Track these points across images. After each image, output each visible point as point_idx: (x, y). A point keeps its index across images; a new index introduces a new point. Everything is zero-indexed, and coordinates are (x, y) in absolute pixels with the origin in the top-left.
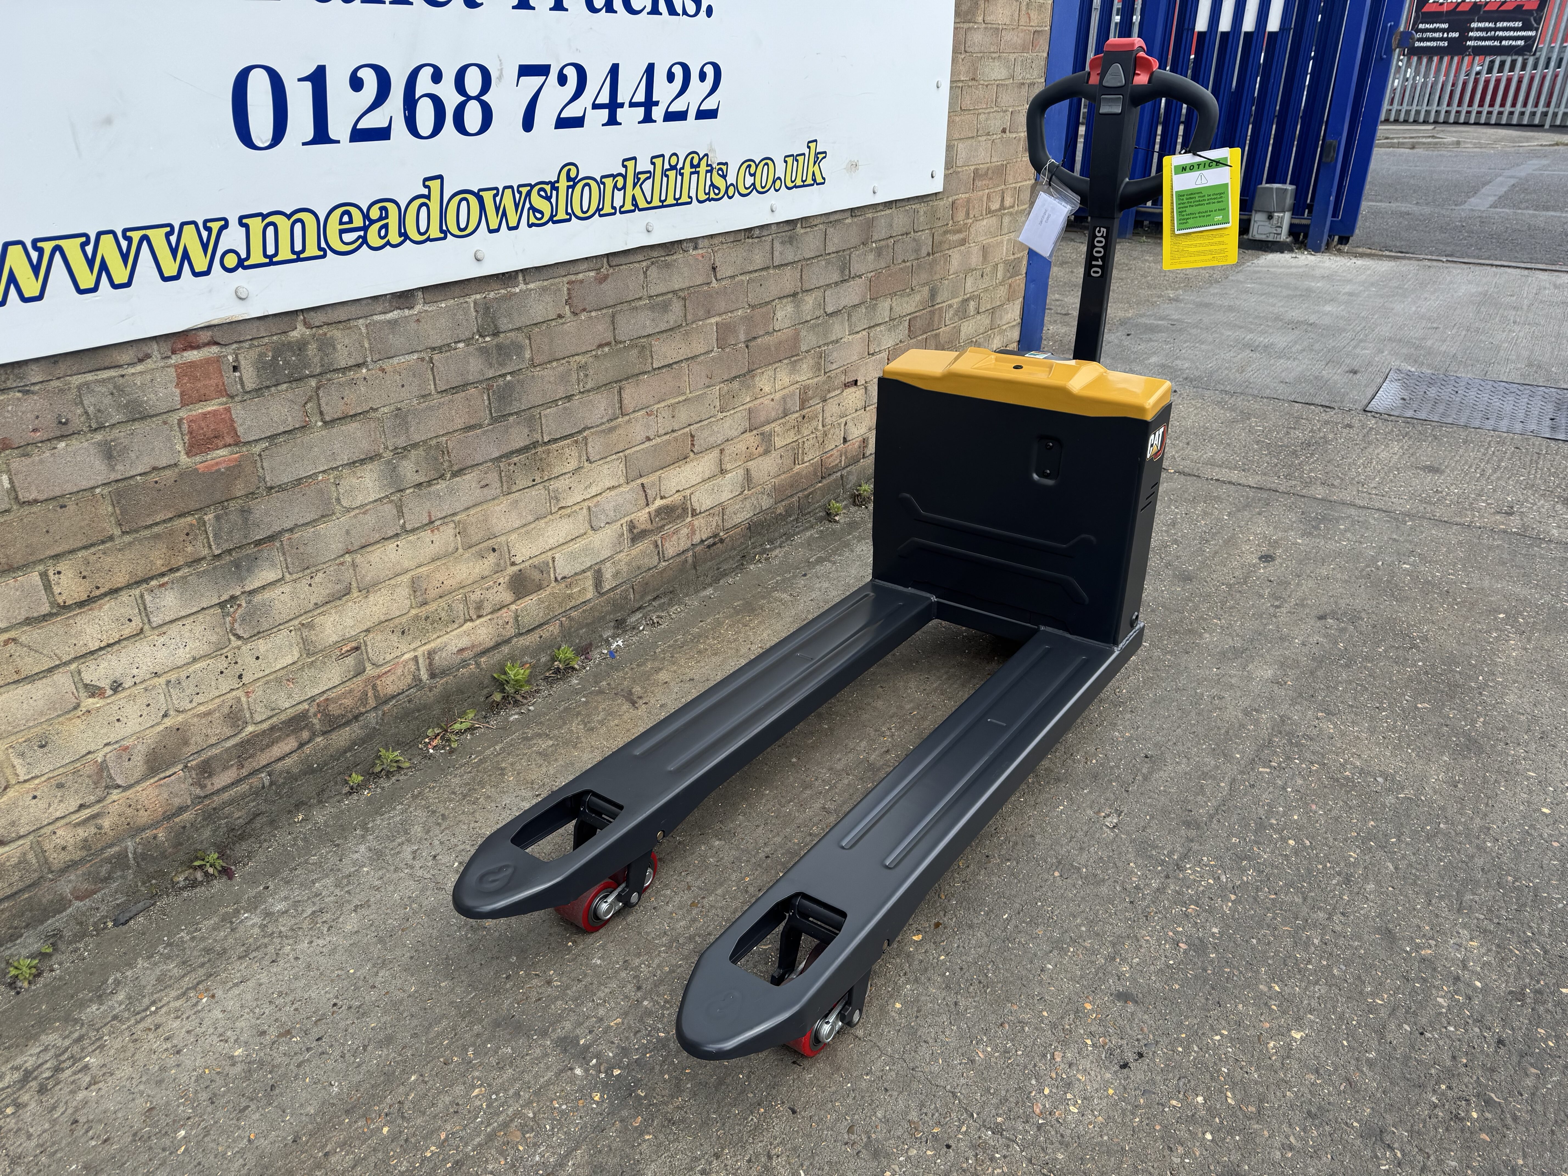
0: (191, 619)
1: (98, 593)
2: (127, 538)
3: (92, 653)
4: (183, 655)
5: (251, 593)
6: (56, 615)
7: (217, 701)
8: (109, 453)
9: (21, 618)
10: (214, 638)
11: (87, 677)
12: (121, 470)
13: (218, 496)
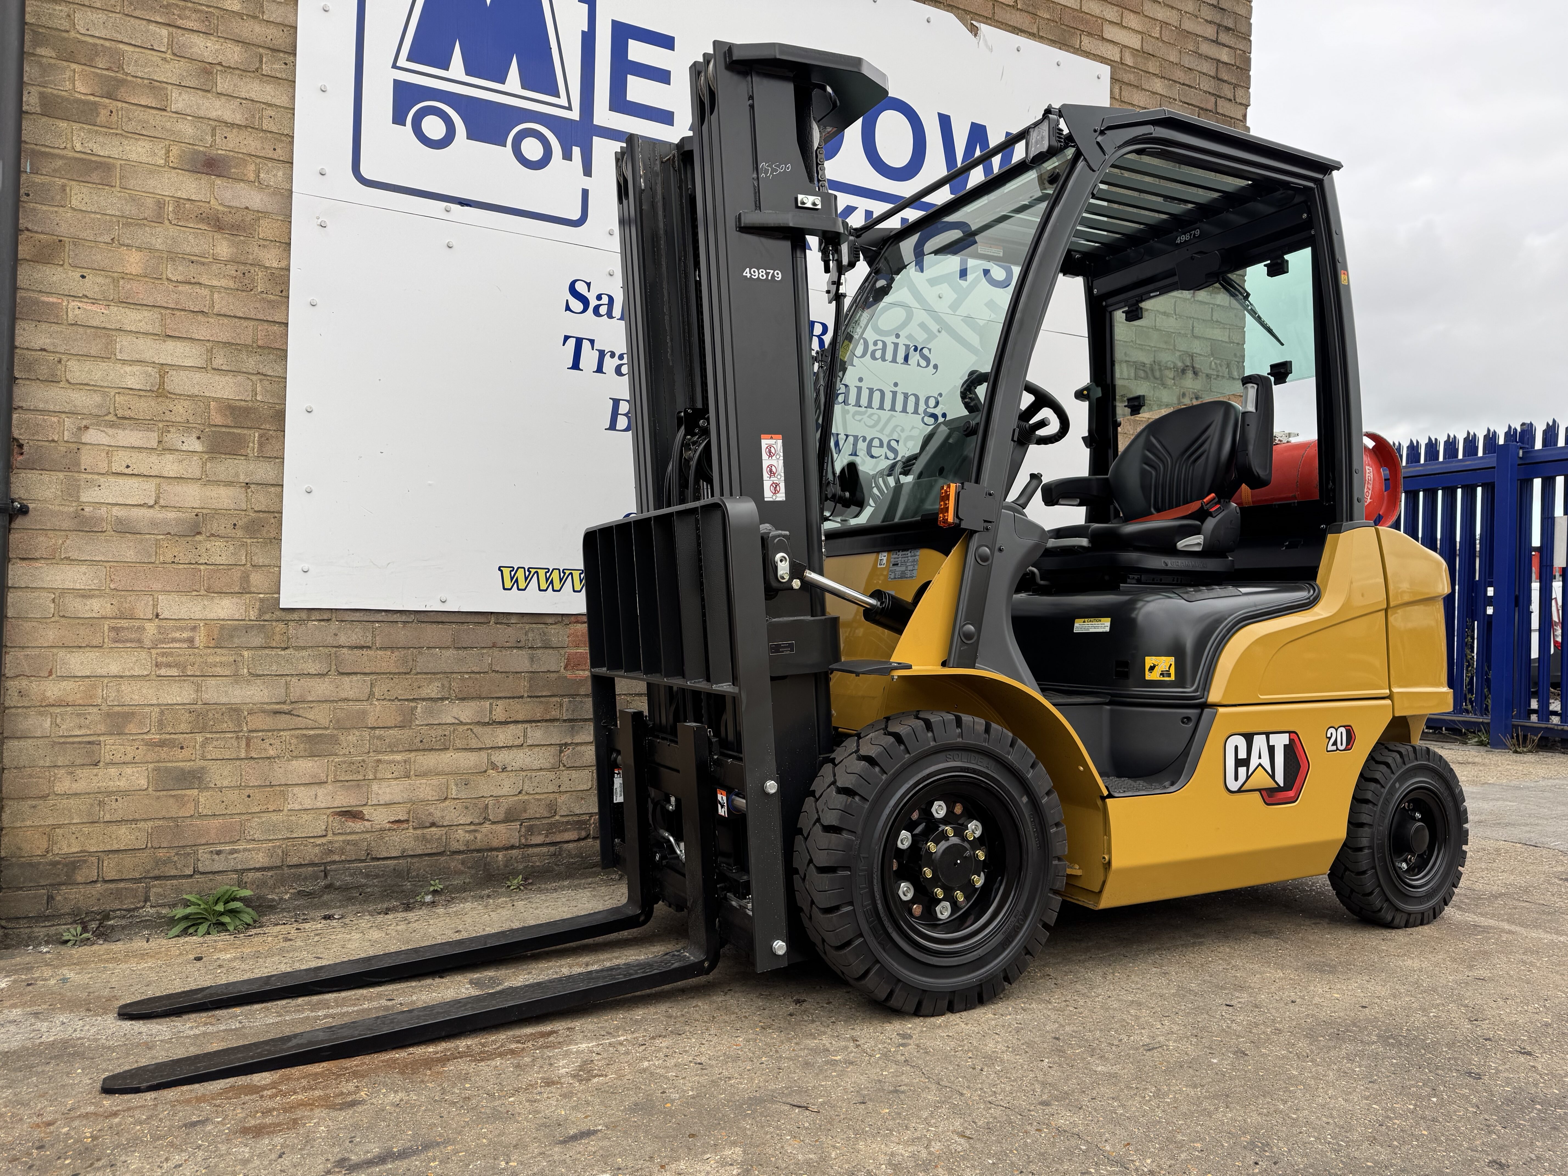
0: (545, 748)
1: (509, 720)
2: (529, 699)
3: (499, 748)
4: (536, 765)
5: (577, 744)
6: (491, 724)
7: (546, 795)
8: (532, 659)
9: (477, 720)
10: (552, 761)
11: (493, 758)
12: (535, 668)
13: (572, 692)
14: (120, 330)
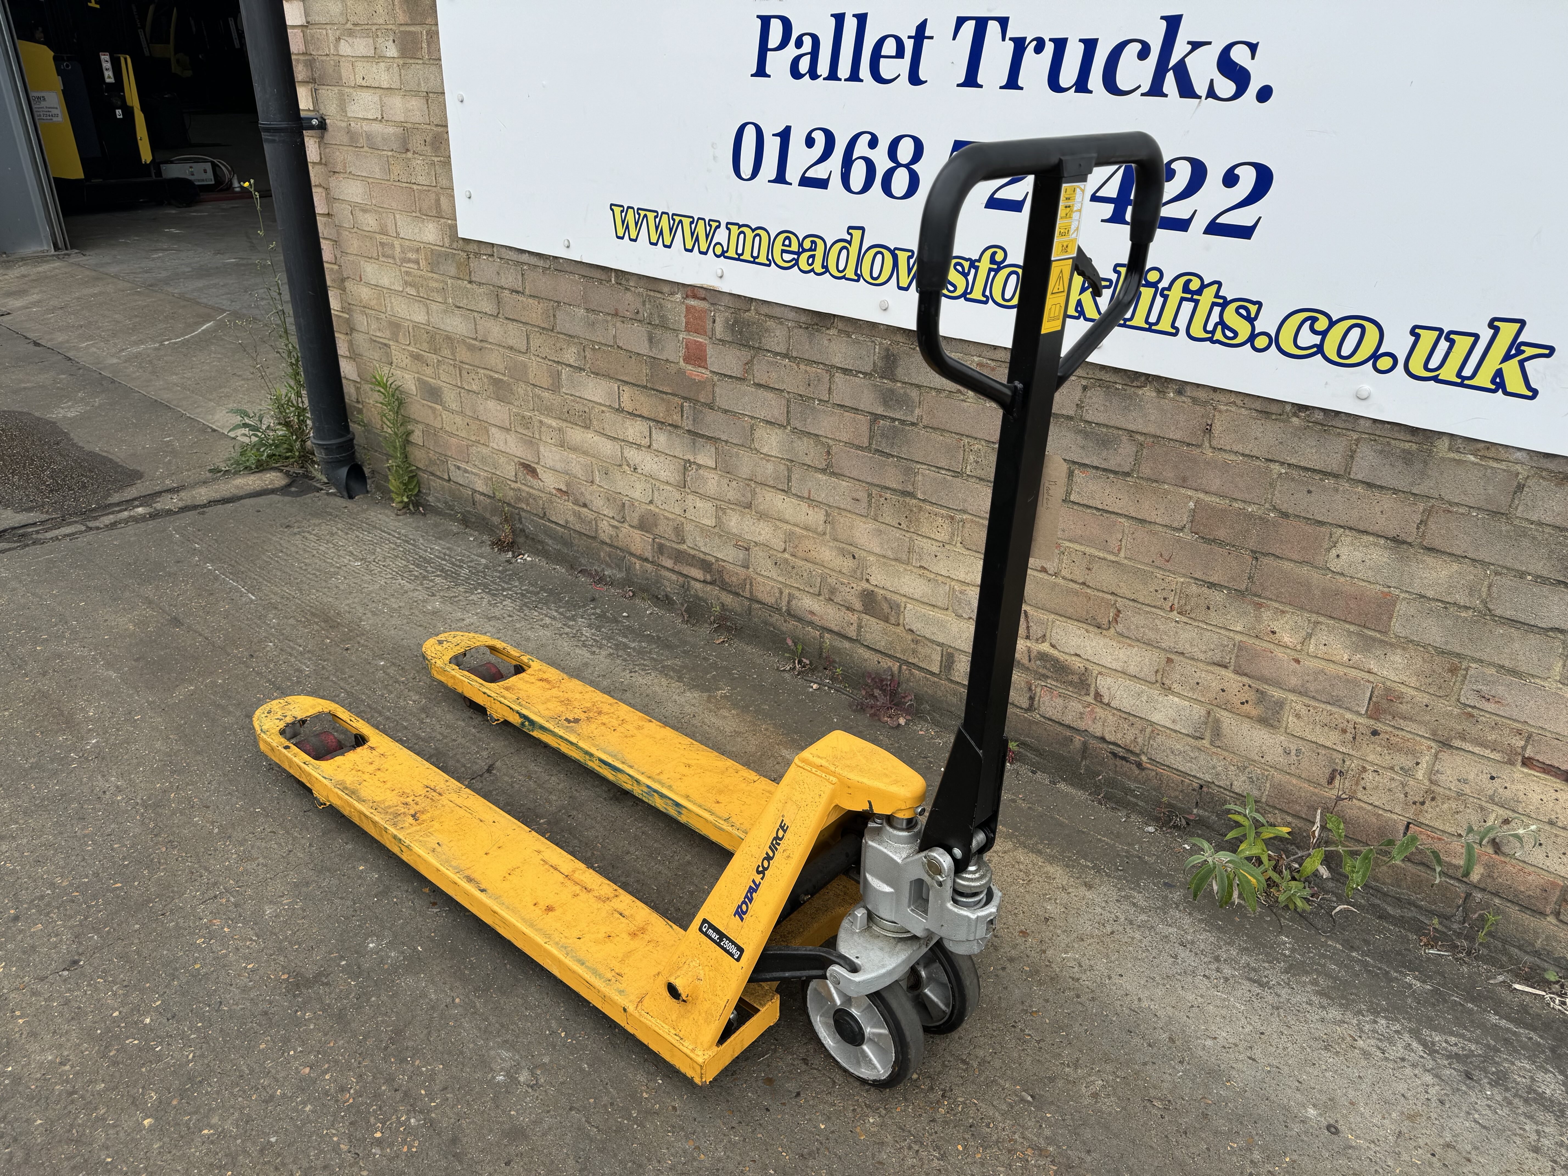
0: (669, 458)
1: (636, 413)
2: (652, 392)
3: (629, 443)
4: (663, 475)
5: (699, 465)
6: (620, 412)
7: (673, 515)
8: (651, 340)
10: (678, 477)
11: (626, 453)
12: (654, 352)
13: (692, 395)
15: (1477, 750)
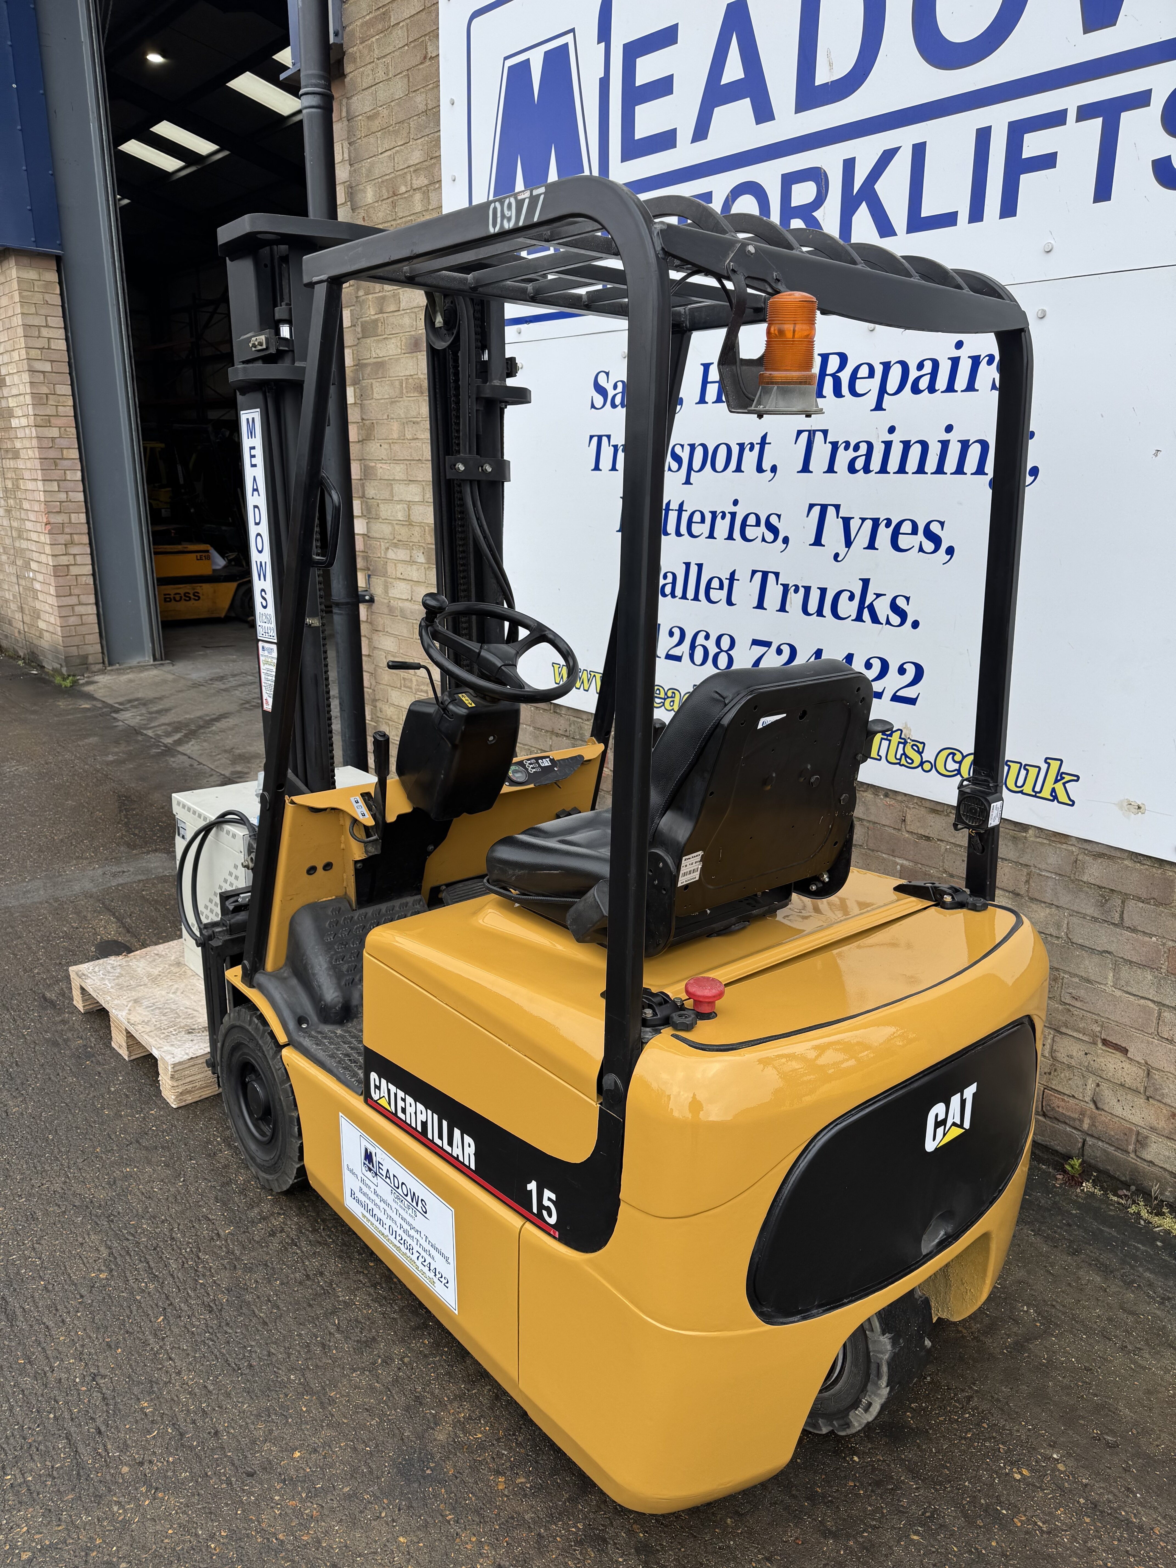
14: (394, 480)
15: (1075, 1034)
